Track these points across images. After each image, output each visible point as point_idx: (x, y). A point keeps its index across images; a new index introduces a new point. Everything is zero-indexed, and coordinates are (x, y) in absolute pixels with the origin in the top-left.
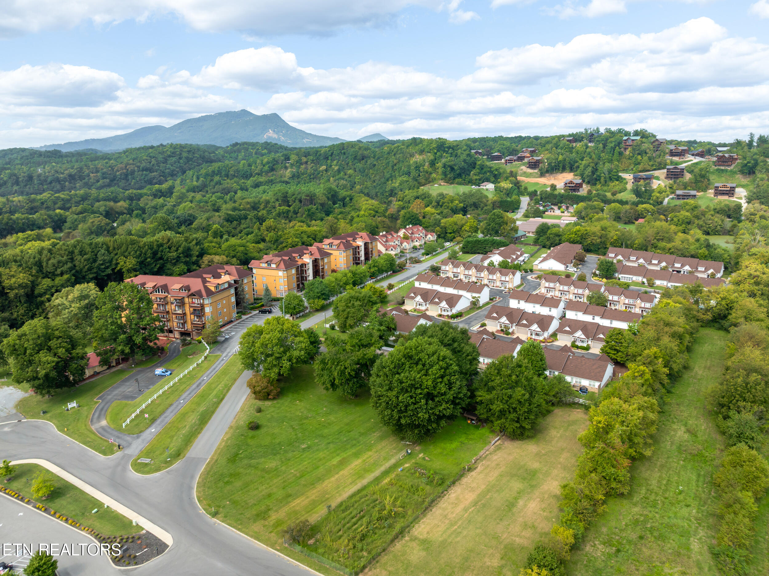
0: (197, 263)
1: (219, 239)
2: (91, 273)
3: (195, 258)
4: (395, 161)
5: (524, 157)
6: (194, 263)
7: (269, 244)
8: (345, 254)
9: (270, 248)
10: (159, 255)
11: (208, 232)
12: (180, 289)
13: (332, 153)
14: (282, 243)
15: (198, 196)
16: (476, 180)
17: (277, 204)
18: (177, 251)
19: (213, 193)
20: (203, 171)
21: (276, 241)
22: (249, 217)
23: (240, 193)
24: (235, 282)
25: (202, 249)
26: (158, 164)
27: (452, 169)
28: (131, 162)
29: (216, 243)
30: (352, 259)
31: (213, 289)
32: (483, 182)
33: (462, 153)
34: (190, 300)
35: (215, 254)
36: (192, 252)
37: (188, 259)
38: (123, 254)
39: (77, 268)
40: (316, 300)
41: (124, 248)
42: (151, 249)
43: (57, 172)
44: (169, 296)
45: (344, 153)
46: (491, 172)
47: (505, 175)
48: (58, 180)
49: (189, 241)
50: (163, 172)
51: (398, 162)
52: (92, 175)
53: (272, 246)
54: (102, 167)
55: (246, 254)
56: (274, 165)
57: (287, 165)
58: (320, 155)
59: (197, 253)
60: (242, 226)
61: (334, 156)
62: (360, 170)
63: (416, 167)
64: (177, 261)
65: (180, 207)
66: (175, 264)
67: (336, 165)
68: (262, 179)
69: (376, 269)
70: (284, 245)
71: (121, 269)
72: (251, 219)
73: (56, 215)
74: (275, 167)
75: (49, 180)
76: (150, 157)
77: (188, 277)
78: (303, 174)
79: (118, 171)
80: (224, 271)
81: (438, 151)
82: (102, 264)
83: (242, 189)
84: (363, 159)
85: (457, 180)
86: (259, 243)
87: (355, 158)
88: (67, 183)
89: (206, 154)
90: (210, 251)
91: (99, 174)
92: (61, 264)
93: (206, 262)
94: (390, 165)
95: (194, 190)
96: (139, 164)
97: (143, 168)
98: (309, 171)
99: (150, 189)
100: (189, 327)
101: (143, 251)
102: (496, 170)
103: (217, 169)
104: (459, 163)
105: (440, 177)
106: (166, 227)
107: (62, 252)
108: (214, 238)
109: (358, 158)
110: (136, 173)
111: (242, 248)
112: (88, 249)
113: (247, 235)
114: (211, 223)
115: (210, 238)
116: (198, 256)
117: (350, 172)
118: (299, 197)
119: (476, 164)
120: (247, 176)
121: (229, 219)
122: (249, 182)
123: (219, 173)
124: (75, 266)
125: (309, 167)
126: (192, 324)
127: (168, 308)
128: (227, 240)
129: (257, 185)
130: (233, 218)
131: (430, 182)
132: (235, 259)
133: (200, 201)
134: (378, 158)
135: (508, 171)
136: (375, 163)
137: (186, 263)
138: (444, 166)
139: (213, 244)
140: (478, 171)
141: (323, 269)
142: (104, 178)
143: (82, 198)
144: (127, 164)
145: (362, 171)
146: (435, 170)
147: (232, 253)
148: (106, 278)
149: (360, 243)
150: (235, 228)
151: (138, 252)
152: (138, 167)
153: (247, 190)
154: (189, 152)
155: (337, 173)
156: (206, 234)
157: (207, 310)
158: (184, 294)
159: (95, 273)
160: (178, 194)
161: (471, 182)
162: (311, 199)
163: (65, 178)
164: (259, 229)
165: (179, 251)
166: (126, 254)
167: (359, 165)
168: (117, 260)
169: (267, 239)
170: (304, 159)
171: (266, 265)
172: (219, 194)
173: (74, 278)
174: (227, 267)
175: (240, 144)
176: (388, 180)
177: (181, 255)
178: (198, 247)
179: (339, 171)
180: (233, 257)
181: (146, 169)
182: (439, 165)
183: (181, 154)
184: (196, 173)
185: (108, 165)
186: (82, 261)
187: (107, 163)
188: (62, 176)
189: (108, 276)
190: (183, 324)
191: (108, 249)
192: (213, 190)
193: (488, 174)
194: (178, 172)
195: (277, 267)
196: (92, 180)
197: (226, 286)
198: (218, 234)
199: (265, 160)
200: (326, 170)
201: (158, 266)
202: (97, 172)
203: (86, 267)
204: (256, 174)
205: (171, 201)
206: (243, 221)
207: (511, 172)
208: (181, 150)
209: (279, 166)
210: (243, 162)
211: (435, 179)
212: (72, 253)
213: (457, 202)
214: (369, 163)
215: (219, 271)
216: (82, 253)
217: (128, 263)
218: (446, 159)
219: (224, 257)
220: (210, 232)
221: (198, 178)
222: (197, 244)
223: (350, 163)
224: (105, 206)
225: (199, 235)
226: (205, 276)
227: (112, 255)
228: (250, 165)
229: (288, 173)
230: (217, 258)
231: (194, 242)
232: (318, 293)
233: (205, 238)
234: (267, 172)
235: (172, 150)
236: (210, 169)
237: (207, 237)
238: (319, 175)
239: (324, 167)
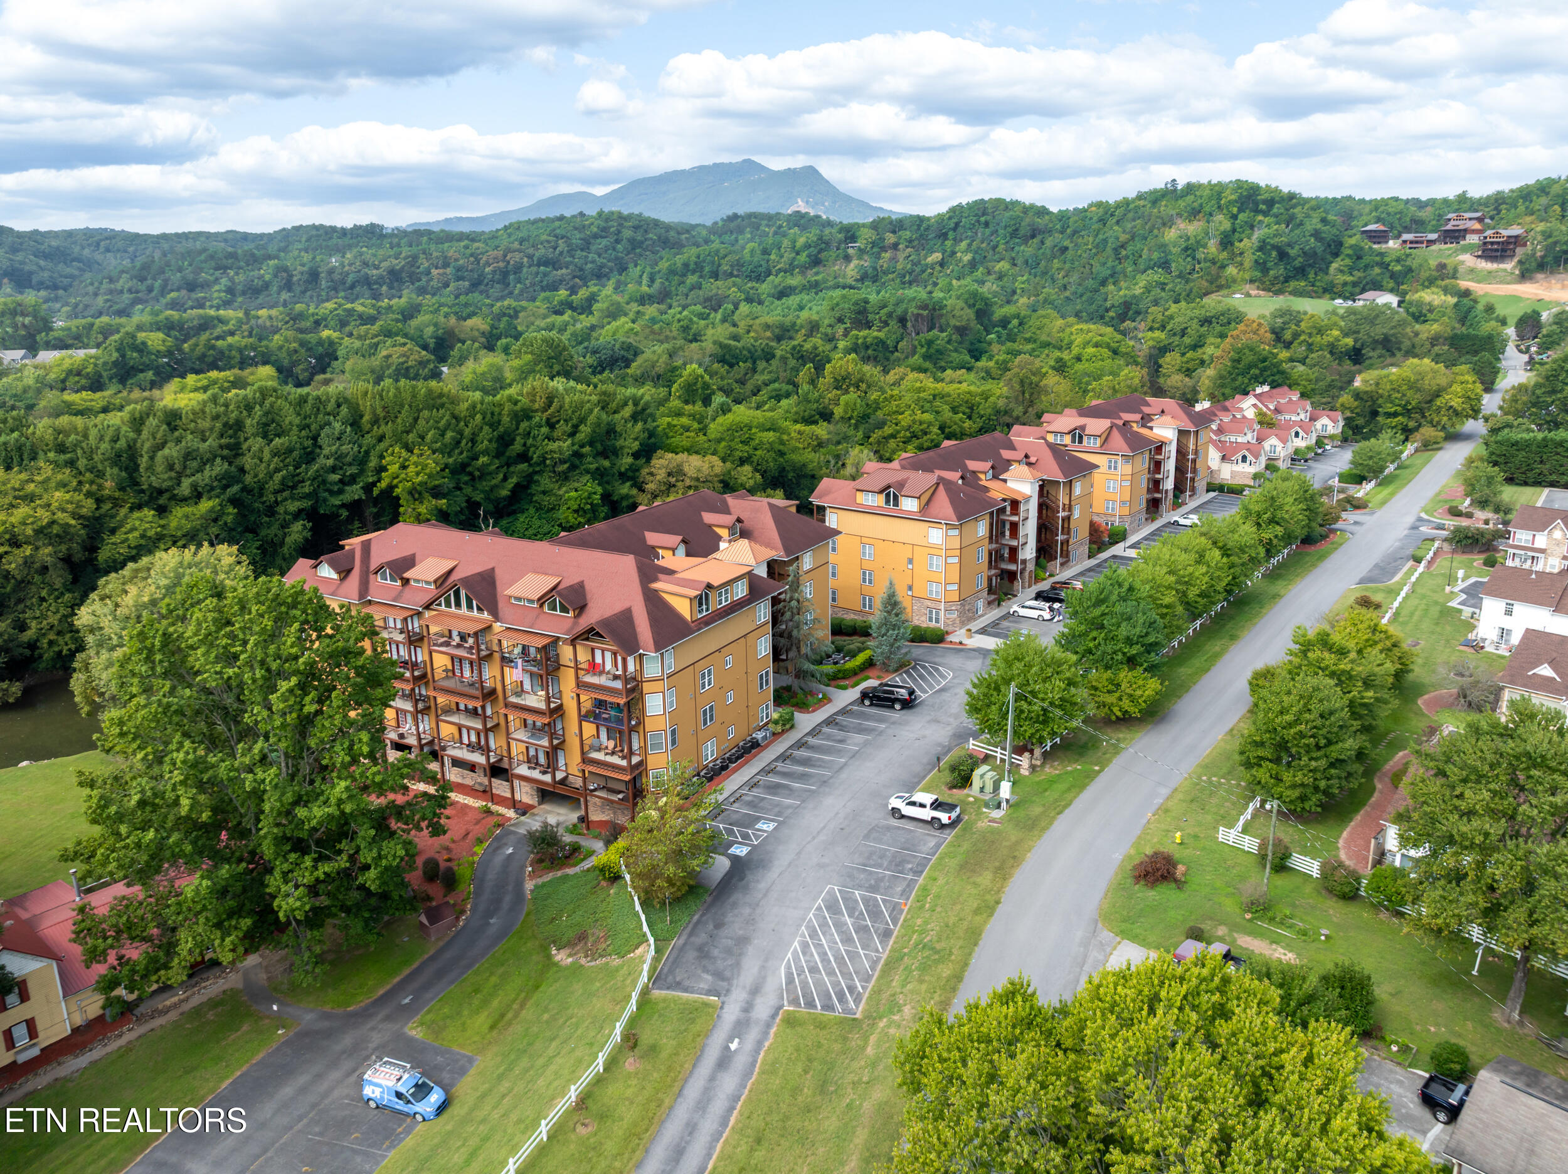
0: (631, 476)
1: (698, 407)
2: (293, 498)
3: (630, 460)
4: (1123, 238)
5: (1466, 231)
6: (623, 477)
7: (843, 428)
8: (1128, 469)
9: (846, 438)
10: (517, 447)
11: (670, 387)
12: (541, 600)
13: (957, 225)
14: (881, 425)
15: (651, 310)
16: (1345, 284)
17: (840, 330)
18: (572, 434)
19: (684, 307)
20: (664, 265)
21: (865, 417)
22: (778, 353)
23: (744, 308)
24: (774, 568)
25: (652, 434)
26: (571, 252)
27: (1283, 255)
28: (516, 245)
29: (692, 416)
30: (1144, 485)
31: (683, 607)
32: (1363, 291)
33: (1308, 216)
34: (583, 656)
35: (689, 450)
36: (620, 443)
37: (606, 463)
38: (398, 439)
39: (248, 479)
40: (1125, 675)
41: (405, 416)
42: (494, 425)
43: (365, 264)
44: (498, 627)
45: (987, 224)
46: (1385, 266)
47: (1424, 275)
48: (367, 282)
49: (614, 405)
50: (581, 269)
51: (1133, 238)
52: (434, 272)
53: (851, 432)
54: (457, 255)
55: (782, 454)
56: (821, 251)
57: (850, 251)
58: (927, 229)
59: (636, 446)
60: (760, 378)
61: (960, 230)
62: (1026, 262)
63: (1186, 249)
64: (573, 467)
65: (603, 332)
66: (565, 477)
67: (966, 251)
68: (795, 281)
69: (1279, 531)
70: (888, 430)
71: (391, 487)
72: (784, 359)
73: (320, 342)
74: (823, 255)
75: (350, 279)
76: (556, 236)
77: (584, 544)
78: (885, 273)
79: (488, 264)
80: (729, 519)
81: (1240, 210)
82: (334, 469)
83: (749, 300)
84: (1033, 236)
85: (1293, 284)
86: (816, 422)
87: (1014, 233)
88: (384, 288)
89: (672, 233)
90: (675, 441)
91: (448, 270)
92: (194, 464)
93: (661, 475)
94: (1110, 245)
95: (643, 300)
96: (531, 251)
97: (539, 260)
98: (899, 266)
99: (547, 299)
100: (570, 765)
101: (467, 432)
102: (1398, 260)
103: (694, 259)
104: (1302, 241)
105: (1247, 276)
106: (556, 368)
107: (205, 424)
108: (687, 402)
109: (1022, 232)
110: (525, 270)
111: (771, 436)
112: (290, 418)
113: (778, 398)
114: (679, 363)
115: (675, 403)
116: (636, 455)
117: (1003, 266)
118: (899, 311)
119: (1341, 244)
120: (759, 276)
121: (727, 357)
122: (764, 286)
123: (698, 268)
124: (242, 470)
125: (901, 256)
126: (586, 760)
127: (490, 674)
128: (725, 410)
129: (782, 293)
130: (735, 357)
131: (1220, 288)
132: (747, 469)
133: (653, 320)
134: (1075, 232)
135: (1433, 263)
136: (1066, 243)
137: (600, 475)
138: (1262, 247)
139: (684, 420)
140: (1348, 261)
141: (1068, 519)
142: (459, 279)
143: (402, 313)
144: (508, 250)
145: (1031, 265)
146: (1235, 257)
147: (741, 451)
148: (345, 513)
149: (1165, 431)
150: (742, 382)
151: (449, 434)
152: (530, 257)
153: (760, 303)
154: (636, 228)
155: (967, 269)
156: (662, 392)
157: (654, 704)
158: (558, 624)
159: (307, 496)
160: (605, 305)
161: (1330, 291)
162: (932, 315)
163: (381, 277)
164: (812, 382)
165: (580, 436)
166: (411, 437)
167: (1028, 250)
168: (382, 457)
169: (838, 411)
170: (890, 238)
171: (879, 500)
172: (699, 308)
173: (231, 510)
174: (739, 505)
175: (743, 218)
176: (1103, 283)
177: (587, 449)
178: (640, 425)
179: (973, 265)
180: (742, 462)
181: (545, 262)
182: (1248, 244)
183: (619, 232)
184: (648, 269)
185: (468, 252)
186: (267, 455)
187: (466, 247)
188: (375, 272)
189: (355, 507)
190: (553, 753)
191: (355, 422)
192: (683, 302)
193: (1377, 270)
194: (611, 270)
195: (925, 507)
196: (434, 283)
197: (741, 591)
198: (696, 393)
199: (802, 241)
200: (942, 264)
201: (513, 481)
202: (446, 265)
203: (278, 477)
204: (780, 270)
205: (585, 321)
206: (761, 365)
207: (1442, 266)
208: (621, 225)
209: (833, 253)
210: (750, 245)
211: (1234, 281)
212: (239, 425)
213: (1336, 333)
214: (1049, 242)
215: (708, 518)
216: (269, 428)
217: (412, 469)
218: (1266, 229)
219: (715, 460)
220: (675, 386)
221: (652, 280)
222: (635, 417)
223: (1001, 247)
224: (436, 325)
225: (647, 392)
226: (652, 538)
227: (368, 440)
228: (766, 252)
229: (851, 270)
230: (694, 465)
231: (627, 411)
232: (1129, 641)
233: (662, 403)
234: (804, 269)
235: (603, 224)
236: (679, 260)
237: (667, 400)
238: (925, 275)
239: (937, 256)
